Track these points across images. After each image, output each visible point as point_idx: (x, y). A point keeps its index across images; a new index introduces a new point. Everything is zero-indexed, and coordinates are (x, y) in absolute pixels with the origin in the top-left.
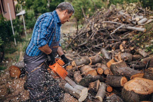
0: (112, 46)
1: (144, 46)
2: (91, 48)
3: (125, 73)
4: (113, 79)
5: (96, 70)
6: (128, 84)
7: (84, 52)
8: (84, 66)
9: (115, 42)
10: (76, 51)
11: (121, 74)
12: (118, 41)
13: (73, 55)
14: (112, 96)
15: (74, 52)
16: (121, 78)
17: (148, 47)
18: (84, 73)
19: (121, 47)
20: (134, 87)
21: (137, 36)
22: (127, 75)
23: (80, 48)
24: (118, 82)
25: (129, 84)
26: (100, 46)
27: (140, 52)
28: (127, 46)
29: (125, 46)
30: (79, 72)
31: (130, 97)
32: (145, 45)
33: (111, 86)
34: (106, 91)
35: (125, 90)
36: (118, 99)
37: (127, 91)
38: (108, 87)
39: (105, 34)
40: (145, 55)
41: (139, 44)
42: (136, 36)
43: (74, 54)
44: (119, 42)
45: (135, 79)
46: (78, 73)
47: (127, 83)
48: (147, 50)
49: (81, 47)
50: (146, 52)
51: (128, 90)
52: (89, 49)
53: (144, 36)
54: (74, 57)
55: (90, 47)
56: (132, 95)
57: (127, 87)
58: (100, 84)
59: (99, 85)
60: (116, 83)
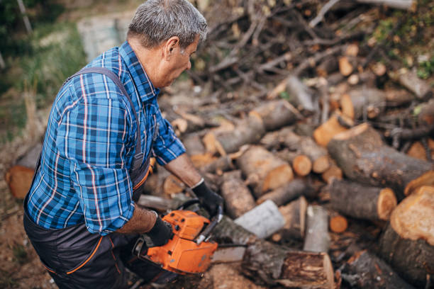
0: (318, 64)
1: (415, 59)
2: (251, 74)
3: (383, 171)
4: (351, 194)
5: (291, 164)
6: (402, 212)
7: (230, 88)
8: (247, 150)
9: (323, 48)
10: (203, 87)
11: (371, 175)
12: (331, 46)
13: (197, 102)
14: (360, 259)
15: (197, 89)
16: (378, 193)
17: (428, 64)
18: (253, 177)
19: (346, 68)
20: (422, 222)
21: (391, 26)
22: (392, 176)
23: (217, 78)
24: (370, 206)
25: (405, 214)
26: (278, 66)
27: (406, 81)
28: (364, 61)
29: (359, 63)
30: (238, 173)
31: (416, 256)
32: (416, 53)
33: (343, 213)
34: (330, 230)
35: (395, 234)
36: (379, 267)
37: (403, 239)
38: (334, 217)
39: (289, 23)
40: (421, 89)
41: (396, 52)
42: (386, 23)
43: (198, 96)
44: (336, 49)
45: (422, 194)
46: (235, 177)
47: (398, 210)
48: (426, 71)
49: (221, 72)
50: (421, 78)
51: (406, 235)
52: (246, 77)
53: (413, 23)
54: (202, 110)
55: (245, 70)
56: (420, 251)
57: (402, 225)
58: (311, 213)
59: (306, 216)
60: (362, 210)
